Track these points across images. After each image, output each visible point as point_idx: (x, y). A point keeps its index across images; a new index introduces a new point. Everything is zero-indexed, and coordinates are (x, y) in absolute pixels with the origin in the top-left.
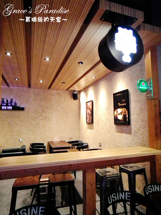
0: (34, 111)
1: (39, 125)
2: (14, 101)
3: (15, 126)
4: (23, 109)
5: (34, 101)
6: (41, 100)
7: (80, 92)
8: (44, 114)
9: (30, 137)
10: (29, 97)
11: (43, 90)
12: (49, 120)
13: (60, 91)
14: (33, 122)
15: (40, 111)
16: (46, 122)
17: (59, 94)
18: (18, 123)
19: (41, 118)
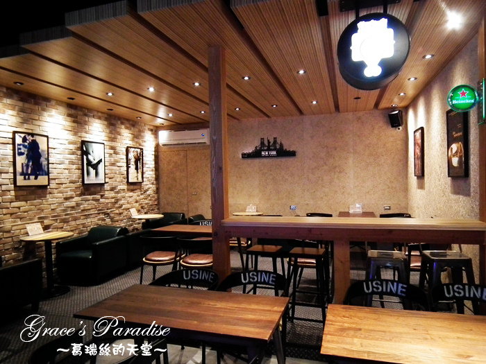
0: (313, 157)
1: (322, 180)
2: (279, 141)
3: (281, 182)
4: (292, 154)
5: (312, 137)
6: (324, 134)
7: (406, 108)
8: (331, 161)
9: (307, 202)
10: (303, 131)
11: (328, 115)
12: (340, 172)
13: (361, 114)
14: (311, 176)
15: (323, 155)
16: (336, 176)
17: (359, 118)
18: (287, 177)
19: (325, 167)
